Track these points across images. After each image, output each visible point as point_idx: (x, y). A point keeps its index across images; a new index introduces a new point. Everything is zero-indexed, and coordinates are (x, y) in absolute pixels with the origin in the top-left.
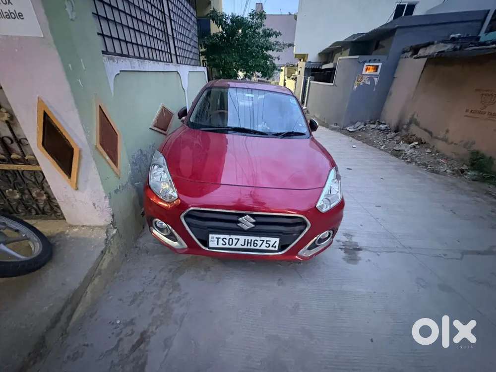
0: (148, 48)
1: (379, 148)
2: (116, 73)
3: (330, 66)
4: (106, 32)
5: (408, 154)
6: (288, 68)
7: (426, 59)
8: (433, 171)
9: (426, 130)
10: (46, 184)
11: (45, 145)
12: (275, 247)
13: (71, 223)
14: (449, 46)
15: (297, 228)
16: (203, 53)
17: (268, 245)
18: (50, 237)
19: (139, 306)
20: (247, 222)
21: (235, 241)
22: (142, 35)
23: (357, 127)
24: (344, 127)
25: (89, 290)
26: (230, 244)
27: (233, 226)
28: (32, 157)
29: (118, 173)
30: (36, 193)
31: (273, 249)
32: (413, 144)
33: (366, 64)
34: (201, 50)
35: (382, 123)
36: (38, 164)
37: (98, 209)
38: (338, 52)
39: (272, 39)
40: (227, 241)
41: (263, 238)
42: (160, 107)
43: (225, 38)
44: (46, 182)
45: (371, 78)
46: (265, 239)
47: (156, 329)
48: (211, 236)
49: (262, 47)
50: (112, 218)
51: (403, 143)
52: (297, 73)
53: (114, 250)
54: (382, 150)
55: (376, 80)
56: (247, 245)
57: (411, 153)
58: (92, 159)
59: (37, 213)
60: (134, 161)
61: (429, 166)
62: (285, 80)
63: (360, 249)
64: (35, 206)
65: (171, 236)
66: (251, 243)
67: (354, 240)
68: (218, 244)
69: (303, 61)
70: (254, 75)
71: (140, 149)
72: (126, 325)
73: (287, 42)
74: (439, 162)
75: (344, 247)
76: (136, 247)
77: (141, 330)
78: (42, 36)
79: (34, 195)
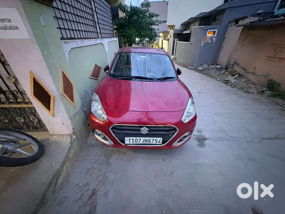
0: (85, 31)
1: (216, 79)
2: (69, 50)
3: (188, 32)
4: (62, 27)
5: (233, 82)
6: (164, 34)
7: (243, 27)
8: (246, 92)
9: (243, 68)
10: (37, 113)
11: (35, 95)
12: (160, 142)
13: (52, 134)
14: (257, 18)
15: (172, 132)
16: (115, 29)
17: (156, 142)
18: (42, 141)
19: (90, 175)
20: (144, 130)
21: (139, 140)
22: (81, 24)
23: (204, 67)
24: (196, 68)
25: (64, 168)
26: (136, 141)
27: (137, 132)
28: (29, 100)
29: (74, 106)
30: (32, 118)
31: (159, 143)
32: (235, 76)
33: (208, 31)
34: (114, 27)
35: (218, 65)
36: (32, 104)
37: (65, 125)
38: (192, 23)
39: (154, 19)
40: (134, 140)
41: (153, 138)
42: (94, 65)
43: (127, 19)
44: (37, 112)
45: (211, 39)
46: (155, 138)
47: (100, 188)
48: (126, 138)
49: (149, 24)
50: (73, 130)
51: (230, 76)
52: (169, 36)
53: (75, 146)
54: (218, 80)
55: (214, 39)
56: (145, 142)
57: (235, 82)
58: (61, 101)
59: (33, 129)
60: (82, 97)
61: (244, 89)
62: (162, 41)
63: (206, 139)
64: (32, 125)
65: (104, 138)
66: (147, 141)
67: (203, 134)
68: (130, 142)
69: (172, 29)
70: (145, 40)
71: (85, 90)
72: (85, 186)
73: (163, 20)
74: (250, 86)
75: (197, 138)
76: (87, 143)
77: (93, 188)
78: (29, 38)
79: (31, 119)
